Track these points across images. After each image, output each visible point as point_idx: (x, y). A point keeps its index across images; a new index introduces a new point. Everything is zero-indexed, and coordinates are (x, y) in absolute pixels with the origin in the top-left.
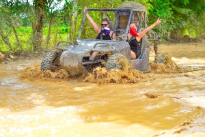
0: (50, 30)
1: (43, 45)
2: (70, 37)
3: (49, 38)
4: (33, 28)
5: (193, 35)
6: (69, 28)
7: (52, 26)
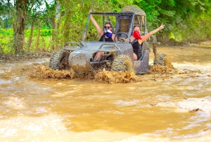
0: (32, 32)
1: (25, 48)
2: (53, 40)
3: (30, 41)
4: (14, 30)
5: (179, 39)
6: (51, 30)
7: (34, 28)
